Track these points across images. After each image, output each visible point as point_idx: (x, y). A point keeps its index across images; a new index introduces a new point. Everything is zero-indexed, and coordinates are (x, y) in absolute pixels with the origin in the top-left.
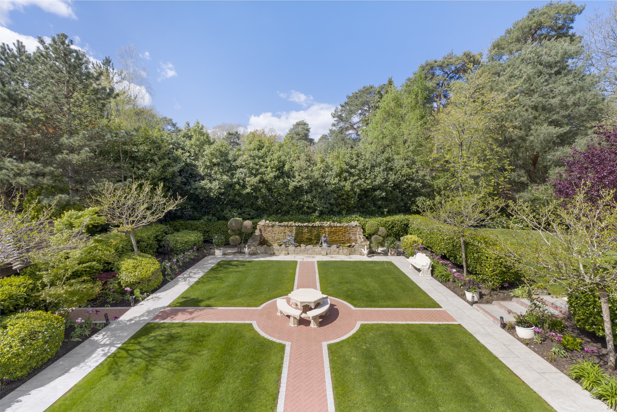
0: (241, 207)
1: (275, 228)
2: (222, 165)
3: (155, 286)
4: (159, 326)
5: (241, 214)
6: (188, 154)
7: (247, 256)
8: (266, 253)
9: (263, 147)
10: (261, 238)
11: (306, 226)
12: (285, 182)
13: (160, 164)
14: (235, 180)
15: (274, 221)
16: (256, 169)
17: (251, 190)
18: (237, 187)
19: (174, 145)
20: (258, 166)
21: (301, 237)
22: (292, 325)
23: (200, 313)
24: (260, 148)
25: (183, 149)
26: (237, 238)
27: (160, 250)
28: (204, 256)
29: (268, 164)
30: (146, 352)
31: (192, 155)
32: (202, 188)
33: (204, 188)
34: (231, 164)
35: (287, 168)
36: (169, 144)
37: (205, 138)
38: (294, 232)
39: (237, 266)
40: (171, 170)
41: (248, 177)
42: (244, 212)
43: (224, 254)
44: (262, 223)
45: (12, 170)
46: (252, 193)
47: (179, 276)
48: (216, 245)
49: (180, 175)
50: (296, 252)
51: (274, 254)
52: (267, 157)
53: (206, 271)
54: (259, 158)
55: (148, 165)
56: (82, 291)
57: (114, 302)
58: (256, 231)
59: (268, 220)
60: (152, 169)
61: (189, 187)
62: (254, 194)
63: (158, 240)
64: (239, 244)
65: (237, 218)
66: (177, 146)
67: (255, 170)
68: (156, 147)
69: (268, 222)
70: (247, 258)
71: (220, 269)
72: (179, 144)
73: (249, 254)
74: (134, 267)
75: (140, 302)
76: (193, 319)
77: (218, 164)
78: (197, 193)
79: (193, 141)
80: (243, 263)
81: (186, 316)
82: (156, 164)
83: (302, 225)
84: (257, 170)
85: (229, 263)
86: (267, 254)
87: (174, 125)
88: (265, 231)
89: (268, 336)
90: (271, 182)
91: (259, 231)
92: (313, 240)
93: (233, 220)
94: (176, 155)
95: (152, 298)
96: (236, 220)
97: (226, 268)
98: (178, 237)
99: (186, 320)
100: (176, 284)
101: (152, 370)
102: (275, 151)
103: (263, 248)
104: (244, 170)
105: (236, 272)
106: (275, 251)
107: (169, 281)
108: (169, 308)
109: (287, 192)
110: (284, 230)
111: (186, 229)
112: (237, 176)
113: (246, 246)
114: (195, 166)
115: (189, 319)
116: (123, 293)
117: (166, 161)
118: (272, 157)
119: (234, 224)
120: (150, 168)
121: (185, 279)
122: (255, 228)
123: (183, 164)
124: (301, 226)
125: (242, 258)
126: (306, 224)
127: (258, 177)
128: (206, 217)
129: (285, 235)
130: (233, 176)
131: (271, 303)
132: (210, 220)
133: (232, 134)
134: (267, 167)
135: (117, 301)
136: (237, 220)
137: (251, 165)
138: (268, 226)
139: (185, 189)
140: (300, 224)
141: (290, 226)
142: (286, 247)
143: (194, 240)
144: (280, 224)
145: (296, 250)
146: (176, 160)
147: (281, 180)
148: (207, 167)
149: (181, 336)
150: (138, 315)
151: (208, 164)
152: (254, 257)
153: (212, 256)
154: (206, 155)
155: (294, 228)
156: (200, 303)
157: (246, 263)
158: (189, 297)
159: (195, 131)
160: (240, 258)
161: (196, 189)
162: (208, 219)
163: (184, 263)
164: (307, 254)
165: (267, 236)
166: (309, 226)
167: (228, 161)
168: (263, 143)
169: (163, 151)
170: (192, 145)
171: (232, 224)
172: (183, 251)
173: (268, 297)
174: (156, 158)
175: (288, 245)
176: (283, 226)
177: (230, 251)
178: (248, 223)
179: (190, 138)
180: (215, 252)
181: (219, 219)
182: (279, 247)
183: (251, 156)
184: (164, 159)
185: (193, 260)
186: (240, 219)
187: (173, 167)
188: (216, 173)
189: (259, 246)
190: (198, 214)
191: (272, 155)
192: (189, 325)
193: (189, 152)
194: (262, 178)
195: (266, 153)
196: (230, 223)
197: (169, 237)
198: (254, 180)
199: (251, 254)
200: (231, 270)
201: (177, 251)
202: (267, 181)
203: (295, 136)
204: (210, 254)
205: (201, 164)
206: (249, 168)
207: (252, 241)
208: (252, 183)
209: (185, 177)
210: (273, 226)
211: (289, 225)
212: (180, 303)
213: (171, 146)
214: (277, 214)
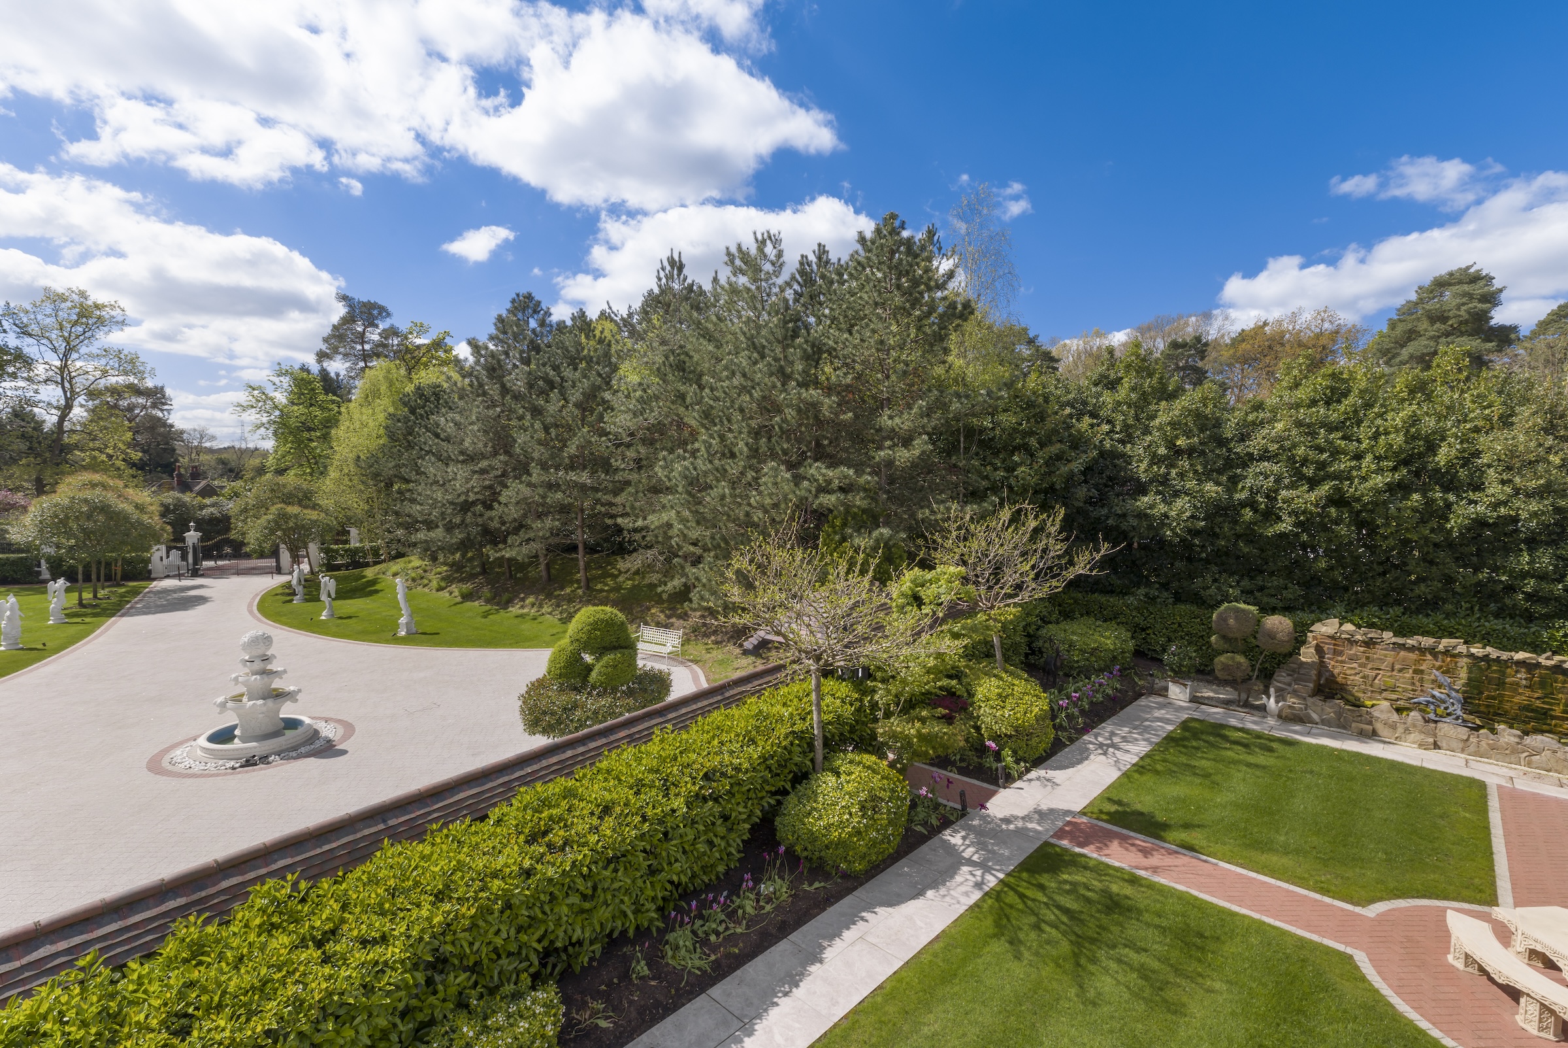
0: (1252, 572)
1: (1378, 652)
2: (1203, 453)
3: (1041, 750)
4: (1075, 862)
5: (1251, 592)
6: (1106, 427)
7: (1271, 721)
8: (1341, 726)
9: (1345, 395)
10: (1319, 675)
11: (1522, 663)
12: (1429, 503)
13: (1042, 456)
14: (1243, 496)
15: (1371, 626)
16: (1317, 462)
17: (1296, 525)
18: (1248, 514)
19: (1073, 407)
20: (1325, 455)
21: (1494, 698)
22: (1532, 1029)
23: (1169, 860)
24: (1335, 395)
25: (1093, 415)
26: (1239, 663)
27: (1032, 659)
28: (1139, 696)
29: (1364, 446)
30: (1065, 919)
31: (1118, 429)
32: (1142, 515)
33: (1146, 515)
34: (1229, 450)
35: (1443, 455)
36: (1063, 406)
37: (1155, 381)
38: (1463, 674)
39: (1246, 746)
40: (1064, 469)
41: (1287, 488)
42: (1261, 589)
43: (1194, 700)
44: (1327, 628)
45: (816, 480)
46: (1297, 535)
47: (1085, 737)
48: (1172, 670)
49: (1086, 482)
50: (1472, 748)
51: (1373, 735)
52: (1359, 423)
53: (1155, 740)
54: (1331, 428)
55: (1016, 458)
56: (942, 738)
57: (964, 764)
58: (1303, 650)
59: (1351, 622)
60: (1023, 469)
61: (1105, 511)
62: (1305, 537)
63: (1029, 635)
64: (1244, 681)
65: (1242, 606)
66: (1083, 408)
67: (1312, 467)
68: (1034, 416)
69: (1349, 627)
70: (1270, 726)
71: (1194, 744)
72: (1085, 403)
73: (1280, 716)
74: (1000, 695)
75: (1014, 781)
76: (1155, 870)
77: (1190, 452)
78: (1124, 526)
79: (1122, 393)
80: (1265, 743)
81: (1132, 855)
82: (1032, 455)
83: (1505, 656)
84: (1322, 465)
85: (1218, 730)
86: (1344, 728)
87: (1031, 342)
88: (1336, 653)
89: (1431, 1026)
90: (1375, 504)
91: (1312, 650)
92: (1553, 718)
93: (1227, 608)
94: (1079, 431)
95: (1038, 779)
96: (1238, 610)
97: (1212, 745)
98: (1073, 633)
99: (1137, 868)
100: (1083, 757)
101: (1093, 974)
102: (1394, 404)
103: (1330, 709)
104: (1275, 468)
105: (1249, 765)
106: (1379, 726)
107: (1066, 746)
108: (1084, 819)
109: (1438, 538)
110: (1418, 662)
111: (1088, 613)
112: (1249, 482)
113: (1272, 690)
114: (1123, 455)
115: (1146, 869)
116: (982, 750)
117: (1055, 449)
118: (1379, 422)
119: (1231, 621)
120: (1020, 464)
121: (1104, 749)
122: (1299, 640)
123: (1095, 453)
124: (1498, 660)
125: (1255, 723)
126: (1521, 656)
127: (1325, 489)
128: (1142, 591)
129: (1421, 680)
130: (1236, 484)
131: (1407, 909)
132: (1154, 599)
133: (1184, 345)
134: (1358, 457)
135: (969, 764)
136: (1243, 610)
137: (1301, 451)
138: (1351, 642)
139: (1095, 514)
140: (1493, 653)
141: (1446, 652)
142: (1427, 721)
143: (1112, 647)
144: (1400, 640)
145: (1473, 739)
146: (1078, 443)
147: (1416, 496)
148: (1155, 460)
149: (1139, 912)
150: (1021, 814)
151: (1162, 451)
152: (1297, 728)
153: (1160, 699)
154: (1159, 429)
155: (1463, 662)
156: (1164, 830)
157: (1275, 745)
158: (1128, 805)
159: (1128, 367)
160: (1251, 722)
161: (1124, 515)
162: (1146, 595)
163: (1092, 703)
164: (1529, 764)
165: (1346, 669)
166: (1538, 665)
167: (1222, 442)
168: (1345, 381)
169: (1050, 424)
170: (1119, 403)
171: (1225, 620)
172: (1086, 672)
173: (1392, 884)
174: (1033, 442)
175: (1432, 716)
176: (1412, 649)
177: (1211, 694)
178: (1279, 623)
179: (1113, 385)
180: (1166, 689)
181: (1178, 599)
182: (1395, 717)
183: (1299, 424)
184: (1051, 442)
185: (1113, 699)
186: (1252, 608)
187: (1069, 461)
188: (1182, 475)
189: (1317, 700)
190: (1119, 578)
191: (1381, 415)
192: (1151, 886)
193: (1109, 422)
194: (1338, 489)
195: (1356, 412)
196: (1220, 616)
197: (1052, 630)
198: (1308, 498)
199: (1289, 718)
200: (1229, 753)
201: (1071, 668)
202: (1358, 500)
203: (1424, 325)
204: (1152, 692)
205: (1141, 451)
206: (1291, 460)
207: (1288, 679)
208: (1299, 503)
209: (1096, 486)
210: (1369, 643)
211: (1441, 647)
212: (1108, 813)
213: (1068, 411)
214: (1386, 604)
